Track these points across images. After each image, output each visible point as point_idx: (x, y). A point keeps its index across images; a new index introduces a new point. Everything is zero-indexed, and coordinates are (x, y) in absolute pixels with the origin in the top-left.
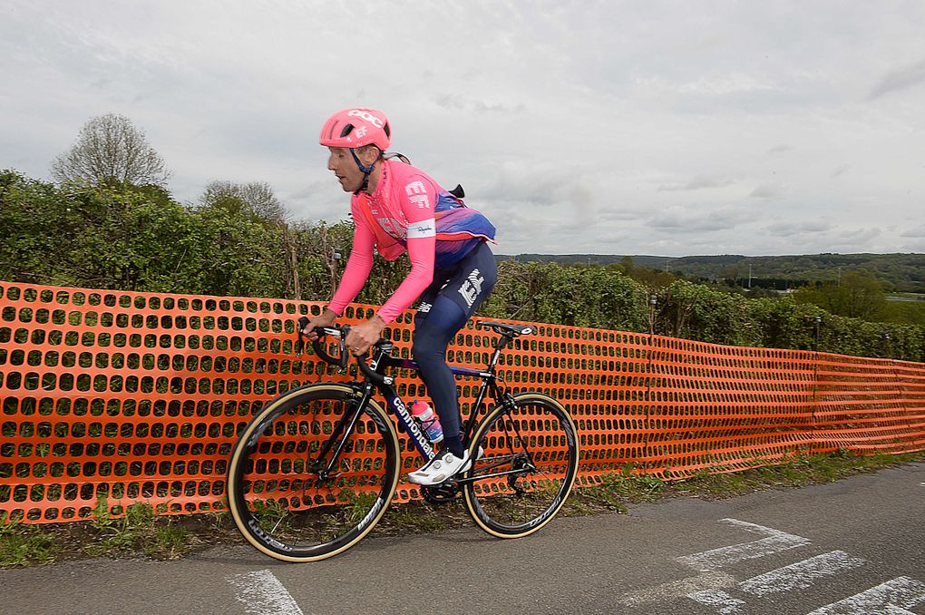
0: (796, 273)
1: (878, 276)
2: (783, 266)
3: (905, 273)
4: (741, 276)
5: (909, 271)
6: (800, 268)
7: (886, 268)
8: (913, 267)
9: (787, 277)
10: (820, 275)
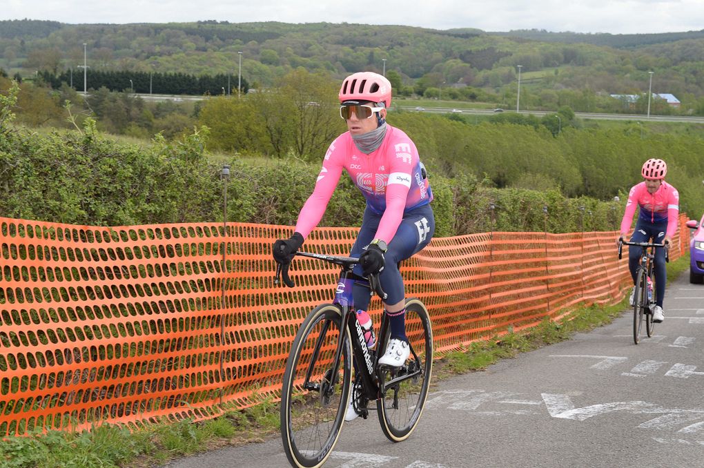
0: (160, 59)
1: (294, 64)
2: (134, 44)
3: (336, 59)
4: (67, 64)
5: (341, 55)
6: (165, 48)
7: (305, 51)
8: (347, 49)
9: (146, 67)
10: (201, 62)
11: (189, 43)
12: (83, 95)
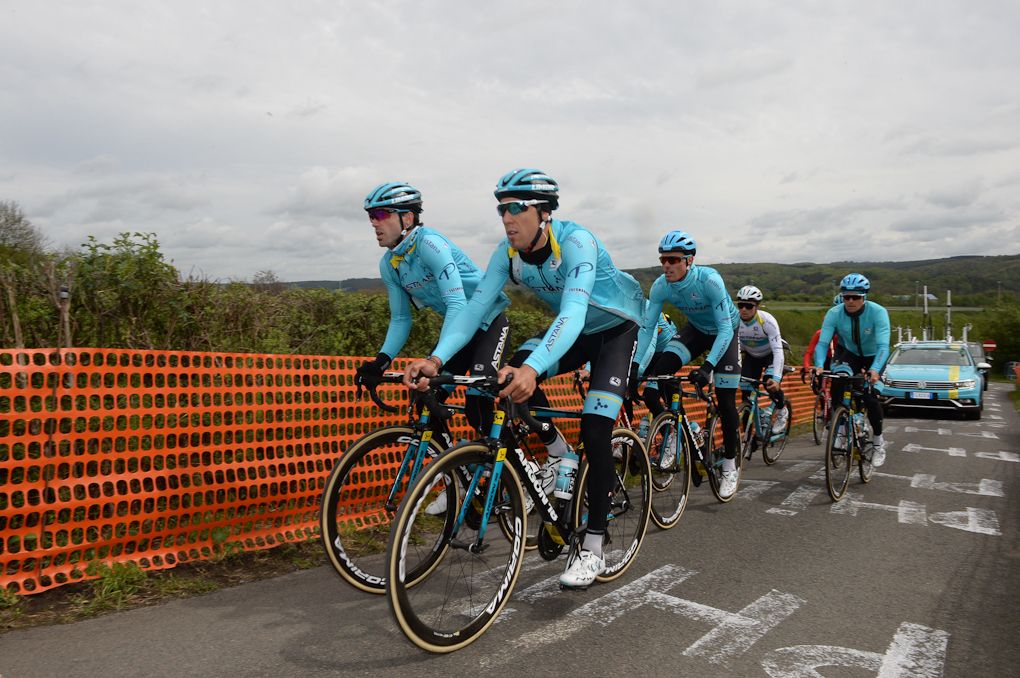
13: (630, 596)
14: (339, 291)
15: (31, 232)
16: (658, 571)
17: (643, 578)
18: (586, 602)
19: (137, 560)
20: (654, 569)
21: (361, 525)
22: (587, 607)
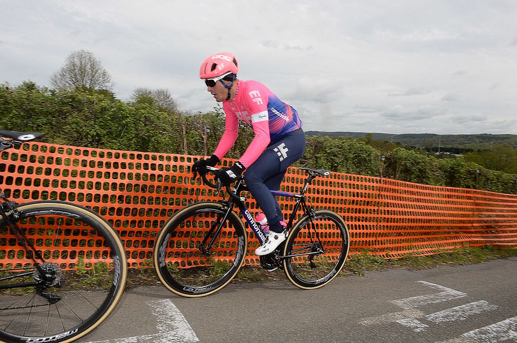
0: (466, 145)
1: (514, 147)
2: (459, 140)
4: (434, 145)
6: (469, 142)
10: (480, 146)
11: (477, 140)
12: (438, 153)
13: (498, 332)
14: (327, 137)
15: (173, 103)
16: (513, 319)
17: (504, 321)
18: (471, 330)
19: (228, 260)
20: (511, 317)
21: (330, 260)
22: (472, 332)
